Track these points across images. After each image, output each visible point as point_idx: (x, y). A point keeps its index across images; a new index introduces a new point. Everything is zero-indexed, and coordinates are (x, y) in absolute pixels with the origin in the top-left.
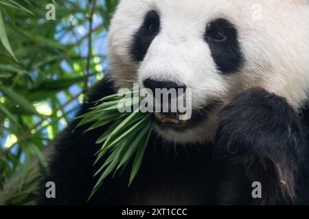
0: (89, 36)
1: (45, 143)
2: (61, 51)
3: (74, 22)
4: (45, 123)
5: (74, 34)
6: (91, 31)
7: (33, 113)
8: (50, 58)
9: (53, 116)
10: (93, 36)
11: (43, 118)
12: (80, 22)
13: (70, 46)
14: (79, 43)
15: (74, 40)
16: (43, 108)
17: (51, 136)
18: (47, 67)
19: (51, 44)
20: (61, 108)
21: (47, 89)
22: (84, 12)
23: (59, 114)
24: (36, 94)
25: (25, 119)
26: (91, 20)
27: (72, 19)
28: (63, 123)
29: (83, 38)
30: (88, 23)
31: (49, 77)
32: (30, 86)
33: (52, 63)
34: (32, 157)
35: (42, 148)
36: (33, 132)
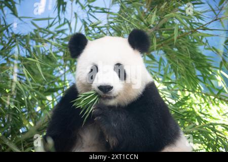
0: (64, 74)
1: (50, 109)
2: (55, 78)
3: (60, 69)
4: (50, 103)
5: (59, 73)
6: (65, 72)
7: (46, 99)
8: (51, 81)
9: (53, 100)
10: (66, 74)
11: (49, 101)
12: (62, 69)
13: (58, 77)
14: (61, 76)
15: (59, 75)
16: (49, 98)
17: (52, 107)
18: (51, 84)
19: (51, 76)
20: (55, 98)
21: (51, 91)
22: (63, 66)
23: (55, 100)
24: (47, 93)
25: (43, 102)
26: (65, 68)
27: (59, 68)
28: (56, 103)
29: (62, 74)
30: (64, 69)
31: (51, 87)
32: (45, 90)
33: (52, 83)
34: (46, 114)
35: (49, 111)
36: (46, 106)
